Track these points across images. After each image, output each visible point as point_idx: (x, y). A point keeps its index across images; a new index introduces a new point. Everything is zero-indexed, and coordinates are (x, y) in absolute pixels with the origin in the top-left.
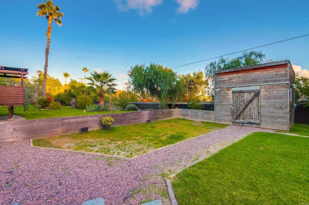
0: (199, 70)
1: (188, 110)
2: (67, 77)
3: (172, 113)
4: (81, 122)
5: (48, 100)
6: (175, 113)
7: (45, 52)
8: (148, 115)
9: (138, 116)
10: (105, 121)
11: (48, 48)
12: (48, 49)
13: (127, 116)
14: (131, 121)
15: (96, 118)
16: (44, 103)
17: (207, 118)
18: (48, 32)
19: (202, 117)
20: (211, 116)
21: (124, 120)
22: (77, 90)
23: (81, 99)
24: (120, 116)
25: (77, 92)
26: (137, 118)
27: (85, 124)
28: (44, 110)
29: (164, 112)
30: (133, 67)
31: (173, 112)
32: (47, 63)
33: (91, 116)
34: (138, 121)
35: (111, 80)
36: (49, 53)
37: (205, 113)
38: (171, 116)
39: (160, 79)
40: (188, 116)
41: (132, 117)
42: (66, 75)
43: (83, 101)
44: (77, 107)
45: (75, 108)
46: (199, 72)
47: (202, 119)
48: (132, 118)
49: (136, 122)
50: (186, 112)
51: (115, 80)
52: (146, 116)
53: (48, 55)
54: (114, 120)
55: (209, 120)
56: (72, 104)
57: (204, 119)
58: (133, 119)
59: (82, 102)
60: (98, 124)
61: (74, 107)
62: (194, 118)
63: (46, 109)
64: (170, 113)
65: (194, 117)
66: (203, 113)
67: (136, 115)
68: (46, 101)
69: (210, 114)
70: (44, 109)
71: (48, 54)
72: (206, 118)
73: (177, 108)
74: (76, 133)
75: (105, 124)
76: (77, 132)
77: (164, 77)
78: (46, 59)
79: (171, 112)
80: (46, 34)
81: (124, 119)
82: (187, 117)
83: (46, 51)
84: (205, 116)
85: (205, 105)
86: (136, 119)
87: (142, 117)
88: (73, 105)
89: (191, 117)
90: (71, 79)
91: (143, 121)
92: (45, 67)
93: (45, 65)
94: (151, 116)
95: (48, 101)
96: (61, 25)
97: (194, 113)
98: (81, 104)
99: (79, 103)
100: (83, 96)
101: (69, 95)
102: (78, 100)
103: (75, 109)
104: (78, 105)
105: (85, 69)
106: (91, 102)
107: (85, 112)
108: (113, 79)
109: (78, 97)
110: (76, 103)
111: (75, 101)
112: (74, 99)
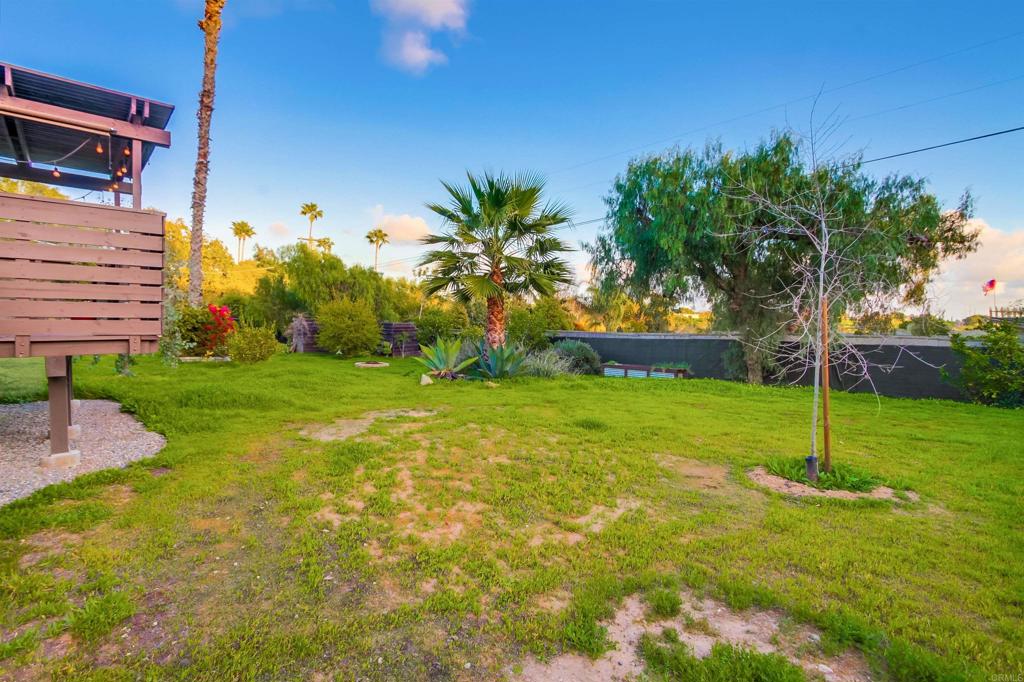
2: (247, 237)
5: (212, 318)
7: (198, 106)
11: (208, 87)
12: (209, 91)
16: (195, 329)
18: (210, 18)
22: (312, 281)
23: (336, 315)
25: (311, 287)
28: (195, 363)
36: (212, 110)
42: (242, 230)
43: (343, 326)
44: (314, 348)
45: (306, 351)
53: (209, 122)
56: (290, 336)
59: (340, 328)
61: (301, 348)
63: (205, 360)
68: (203, 323)
70: (197, 359)
71: (210, 116)
78: (201, 137)
80: (201, 25)
83: (202, 102)
88: (299, 342)
92: (198, 172)
93: (199, 164)
95: (211, 323)
98: (337, 338)
99: (329, 332)
100: (343, 303)
101: (277, 302)
102: (320, 319)
103: (306, 357)
104: (322, 340)
105: (311, 210)
106: (372, 330)
107: (426, 379)
108: (556, 219)
109: (323, 307)
110: (315, 331)
111: (305, 323)
112: (301, 315)
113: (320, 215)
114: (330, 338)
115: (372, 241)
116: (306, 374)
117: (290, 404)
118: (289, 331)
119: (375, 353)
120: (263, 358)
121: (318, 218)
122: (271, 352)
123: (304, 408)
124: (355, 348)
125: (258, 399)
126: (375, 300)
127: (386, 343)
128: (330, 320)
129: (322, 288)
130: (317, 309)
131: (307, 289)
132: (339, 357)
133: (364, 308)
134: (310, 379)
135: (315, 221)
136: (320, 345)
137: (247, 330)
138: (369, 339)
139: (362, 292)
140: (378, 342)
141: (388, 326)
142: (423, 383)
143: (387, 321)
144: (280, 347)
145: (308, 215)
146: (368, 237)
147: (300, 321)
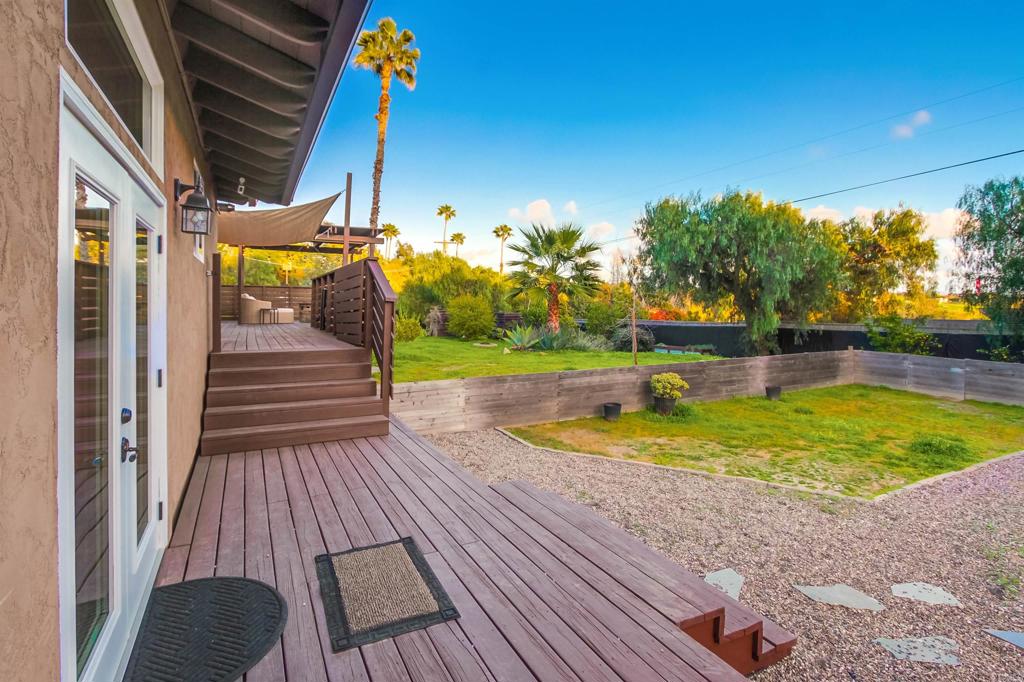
0: (901, 205)
1: (904, 359)
2: (393, 237)
3: (838, 365)
4: (599, 386)
6: (845, 364)
7: (373, 170)
8: (766, 371)
9: (738, 373)
10: (665, 387)
11: (380, 157)
12: (380, 160)
13: (707, 372)
14: (719, 387)
15: (633, 377)
17: (993, 387)
18: (381, 112)
19: (968, 384)
20: (1013, 383)
21: (700, 383)
23: (461, 308)
24: (692, 371)
25: (444, 286)
26: (735, 378)
27: (607, 393)
29: (812, 363)
30: (654, 204)
31: (840, 360)
32: (376, 201)
33: (621, 370)
34: (738, 390)
35: (583, 251)
36: (382, 172)
37: (983, 372)
38: (835, 377)
39: (766, 244)
40: (904, 376)
41: (723, 375)
42: (389, 231)
43: (466, 316)
44: (445, 333)
45: (439, 335)
46: (899, 211)
47: (971, 390)
48: (722, 380)
49: (733, 390)
50: (895, 364)
51: (597, 249)
52: (761, 372)
53: (380, 180)
54: (687, 386)
55: (1004, 396)
56: (429, 323)
57: (977, 391)
58: (725, 382)
59: (464, 318)
60: (638, 394)
61: (436, 332)
62: (932, 385)
64: (831, 364)
65: (935, 382)
66: (974, 369)
67: (732, 369)
69: (1010, 373)
71: (380, 176)
72: (991, 390)
73: (851, 348)
74: (588, 417)
75: (665, 393)
76: (589, 414)
77: (780, 238)
78: (375, 191)
79: (834, 360)
80: (376, 117)
81: (700, 380)
82: (900, 380)
83: (376, 167)
84: (985, 380)
85: (941, 337)
86: (731, 382)
87: (749, 375)
88: (434, 328)
89: (918, 383)
90: (398, 242)
91: (750, 390)
92: (372, 215)
93: (373, 209)
94: (775, 374)
96: (412, 87)
97: (929, 368)
98: (462, 325)
99: (456, 321)
100: (467, 298)
101: (419, 296)
102: (449, 311)
103: (439, 339)
104: (451, 326)
105: (446, 211)
106: (488, 319)
107: (507, 351)
108: (592, 248)
109: (452, 302)
110: (445, 319)
111: (439, 314)
112: (436, 308)
113: (454, 215)
114: (456, 325)
115: (498, 235)
116: (438, 347)
117: (430, 359)
118: (427, 320)
119: (490, 337)
120: (412, 339)
121: (452, 217)
122: (417, 335)
123: (437, 361)
124: (475, 332)
125: (415, 356)
126: (493, 295)
127: (499, 329)
128: (457, 311)
129: (452, 286)
130: (447, 303)
131: (441, 286)
132: (464, 340)
133: (483, 304)
134: (441, 350)
135: (449, 221)
136: (449, 330)
137: (404, 320)
138: (485, 326)
139: (481, 288)
140: (493, 328)
141: (500, 316)
142: (505, 352)
143: (501, 312)
144: (423, 332)
145: (444, 215)
146: (495, 232)
147: (435, 312)
